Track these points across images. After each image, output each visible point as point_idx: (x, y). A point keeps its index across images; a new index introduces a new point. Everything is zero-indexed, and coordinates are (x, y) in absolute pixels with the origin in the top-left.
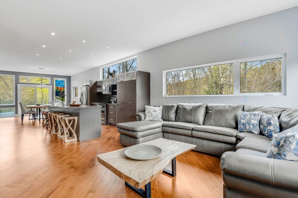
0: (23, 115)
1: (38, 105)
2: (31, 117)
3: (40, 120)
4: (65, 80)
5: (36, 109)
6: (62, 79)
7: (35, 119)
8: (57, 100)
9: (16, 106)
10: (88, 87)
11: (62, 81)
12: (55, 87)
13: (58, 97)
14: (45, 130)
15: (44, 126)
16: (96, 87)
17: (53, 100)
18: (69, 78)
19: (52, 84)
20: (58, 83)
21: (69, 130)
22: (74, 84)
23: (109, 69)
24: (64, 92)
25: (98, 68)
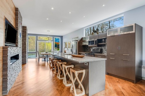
0: (39, 59)
1: (46, 53)
2: (43, 60)
3: (47, 62)
4: (60, 38)
5: (45, 55)
6: (58, 38)
7: (45, 61)
8: (56, 50)
9: (36, 53)
10: (77, 41)
11: (58, 39)
12: (54, 42)
13: (56, 48)
14: (51, 72)
15: (50, 68)
16: (82, 41)
17: (53, 50)
18: (62, 37)
19: (53, 41)
20: (56, 40)
21: (76, 81)
22: (64, 40)
23: (93, 28)
24: (59, 45)
25: (82, 29)
